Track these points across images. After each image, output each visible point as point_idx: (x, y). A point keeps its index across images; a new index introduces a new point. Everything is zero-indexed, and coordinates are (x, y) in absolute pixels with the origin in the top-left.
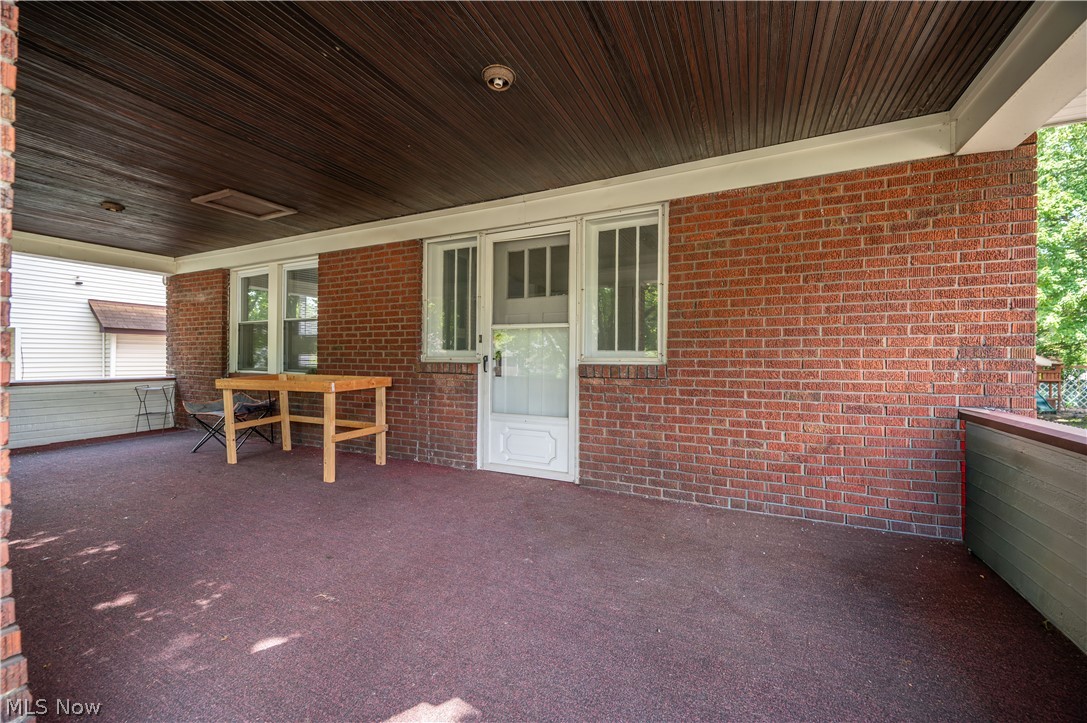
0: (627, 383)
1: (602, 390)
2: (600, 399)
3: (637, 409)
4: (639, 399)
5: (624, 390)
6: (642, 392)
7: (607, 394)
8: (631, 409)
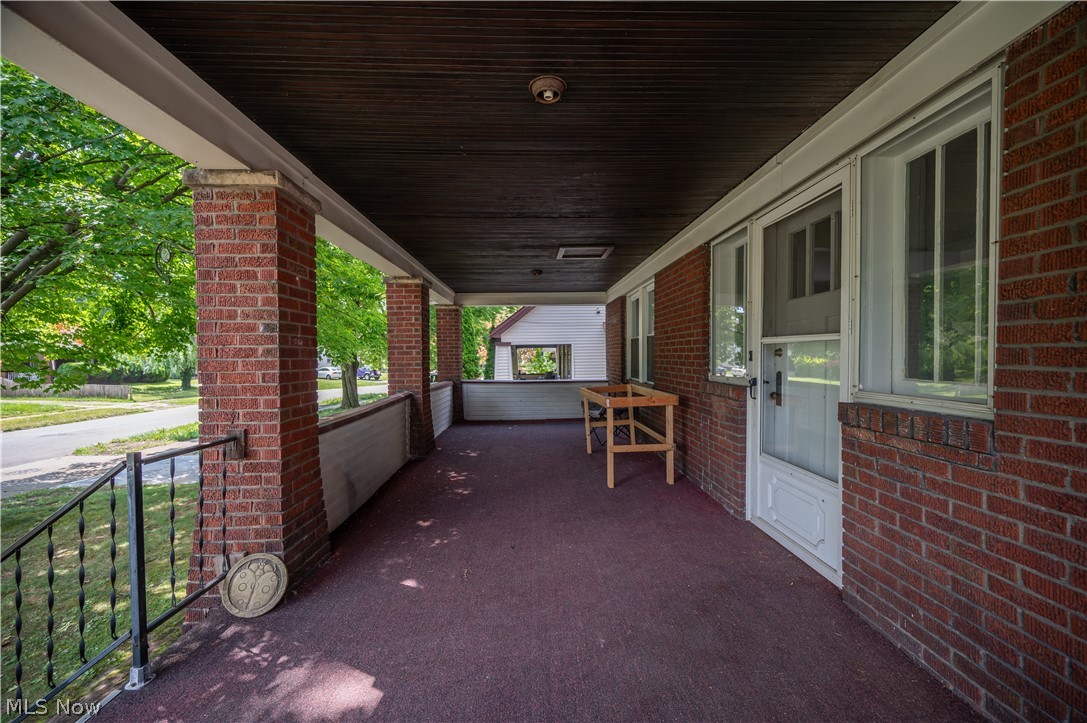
0: (914, 448)
1: (872, 451)
2: (869, 466)
3: (930, 502)
4: (933, 484)
5: (908, 459)
6: (941, 471)
7: (881, 461)
8: (920, 499)
